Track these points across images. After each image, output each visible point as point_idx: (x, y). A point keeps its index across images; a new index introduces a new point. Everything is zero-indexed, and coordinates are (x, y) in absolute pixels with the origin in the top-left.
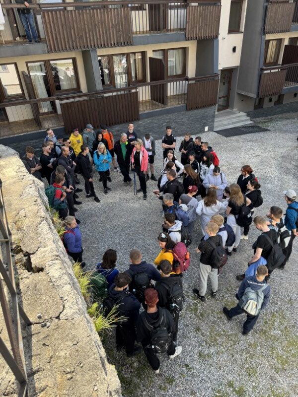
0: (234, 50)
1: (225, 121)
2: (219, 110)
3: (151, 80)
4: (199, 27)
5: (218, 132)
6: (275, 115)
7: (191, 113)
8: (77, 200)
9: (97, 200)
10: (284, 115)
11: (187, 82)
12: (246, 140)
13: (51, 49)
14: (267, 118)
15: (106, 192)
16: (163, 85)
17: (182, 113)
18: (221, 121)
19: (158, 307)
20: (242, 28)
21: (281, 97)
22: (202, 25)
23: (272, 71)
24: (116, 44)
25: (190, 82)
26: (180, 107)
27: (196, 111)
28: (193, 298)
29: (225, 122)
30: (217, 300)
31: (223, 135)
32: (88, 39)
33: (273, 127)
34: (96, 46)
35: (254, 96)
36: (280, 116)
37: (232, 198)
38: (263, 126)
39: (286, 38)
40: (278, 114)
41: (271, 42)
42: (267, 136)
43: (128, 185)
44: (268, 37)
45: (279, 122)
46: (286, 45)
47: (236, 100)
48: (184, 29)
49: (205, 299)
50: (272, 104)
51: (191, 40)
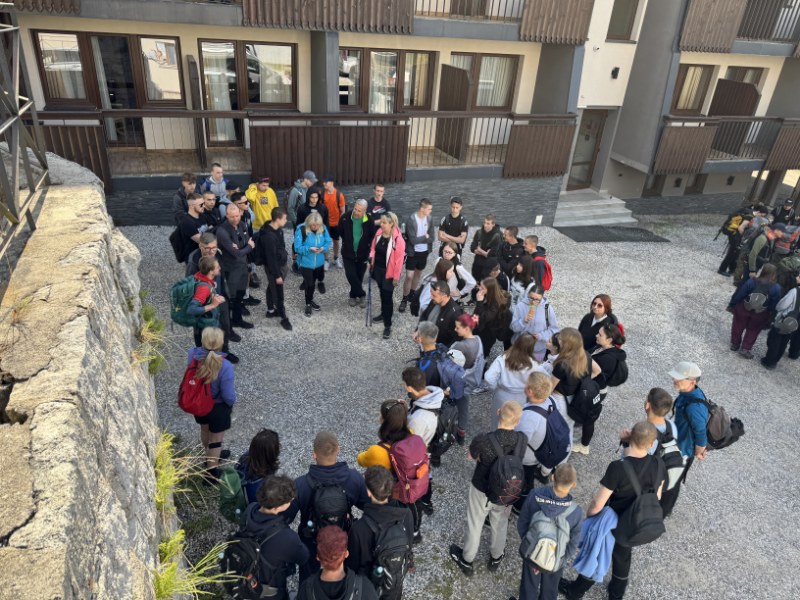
0: (615, 73)
1: (578, 210)
2: (569, 188)
3: (441, 107)
4: (549, 19)
5: (561, 230)
6: (684, 213)
7: (511, 183)
8: (244, 318)
9: (286, 325)
10: (703, 217)
11: (510, 122)
12: (616, 254)
13: (249, 18)
14: (666, 217)
15: (308, 312)
16: (462, 120)
17: (493, 180)
18: (570, 209)
19: (345, 570)
20: (636, 34)
21: (700, 179)
22: (554, 16)
23: (687, 124)
24: (379, 27)
25: (517, 123)
26: (491, 168)
27: (522, 181)
28: (447, 565)
29: (578, 213)
30: (498, 578)
31: (570, 237)
32: (325, 11)
33: (678, 236)
34: (339, 25)
35: (644, 168)
36: (694, 217)
37: (564, 357)
38: (657, 232)
39: (723, 65)
40: (691, 213)
41: (691, 70)
42: (660, 252)
43: (357, 303)
44: (687, 58)
45: (691, 229)
46: (720, 80)
47: (607, 172)
48: (519, 20)
49: (472, 571)
50: (680, 192)
51: (530, 40)
